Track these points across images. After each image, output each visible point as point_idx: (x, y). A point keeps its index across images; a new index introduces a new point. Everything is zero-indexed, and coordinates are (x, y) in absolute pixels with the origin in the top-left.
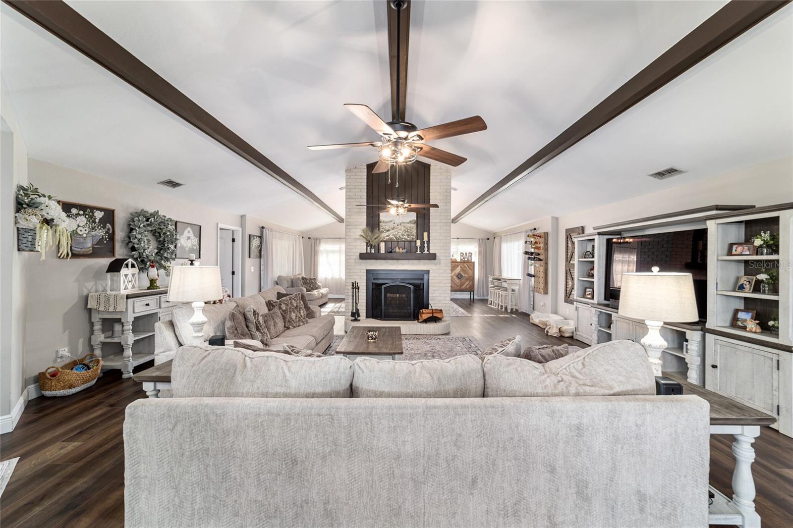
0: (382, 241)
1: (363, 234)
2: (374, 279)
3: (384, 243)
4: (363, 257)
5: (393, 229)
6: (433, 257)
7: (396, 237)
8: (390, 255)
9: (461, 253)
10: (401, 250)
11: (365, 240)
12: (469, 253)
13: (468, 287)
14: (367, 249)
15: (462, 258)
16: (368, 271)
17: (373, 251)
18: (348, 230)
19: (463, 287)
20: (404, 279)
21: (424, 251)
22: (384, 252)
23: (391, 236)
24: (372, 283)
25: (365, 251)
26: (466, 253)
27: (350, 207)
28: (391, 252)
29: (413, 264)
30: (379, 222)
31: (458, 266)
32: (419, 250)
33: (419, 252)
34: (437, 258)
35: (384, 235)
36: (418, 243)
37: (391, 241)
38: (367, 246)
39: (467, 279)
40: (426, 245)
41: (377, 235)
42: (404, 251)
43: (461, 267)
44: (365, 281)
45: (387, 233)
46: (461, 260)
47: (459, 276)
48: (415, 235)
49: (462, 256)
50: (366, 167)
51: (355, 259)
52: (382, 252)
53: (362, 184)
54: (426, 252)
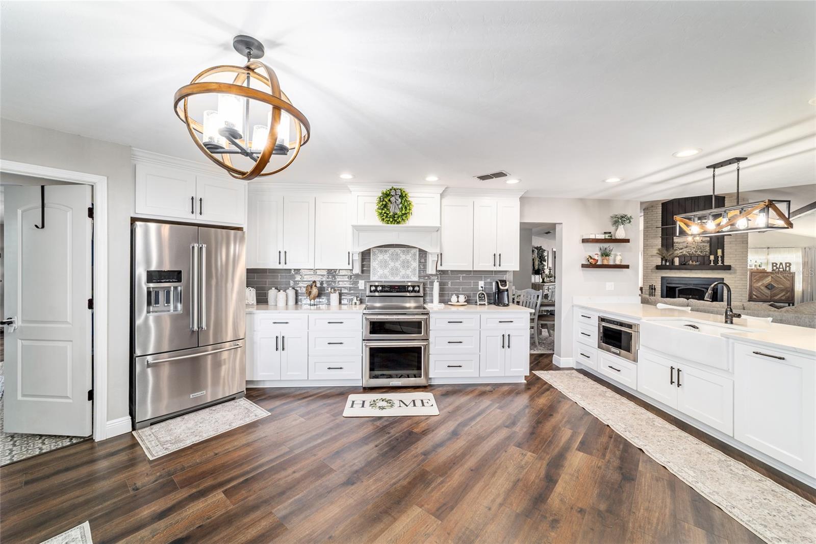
0: (676, 257)
1: (658, 252)
2: (668, 284)
3: (678, 258)
4: (658, 268)
5: (686, 247)
6: (728, 268)
7: (689, 254)
8: (684, 266)
9: (773, 264)
10: (694, 263)
11: (660, 256)
12: (786, 263)
13: (783, 298)
14: (662, 262)
15: (775, 268)
16: (662, 278)
17: (668, 264)
18: (645, 250)
19: (776, 298)
20: (696, 284)
21: (718, 263)
22: (678, 264)
23: (684, 253)
24: (667, 287)
25: (660, 264)
26: (781, 264)
27: (647, 234)
28: (685, 264)
29: (707, 273)
30: (673, 243)
31: (767, 276)
32: (712, 263)
33: (712, 264)
34: (732, 268)
35: (678, 252)
36: (712, 258)
37: (684, 256)
38: (662, 260)
39: (782, 290)
40: (720, 259)
41: (671, 253)
42: (697, 263)
43: (772, 277)
44: (660, 285)
45: (681, 251)
46: (773, 270)
47: (770, 287)
48: (709, 251)
49: (775, 266)
50: (661, 205)
51: (652, 270)
52: (676, 264)
53: (658, 217)
54: (720, 263)
